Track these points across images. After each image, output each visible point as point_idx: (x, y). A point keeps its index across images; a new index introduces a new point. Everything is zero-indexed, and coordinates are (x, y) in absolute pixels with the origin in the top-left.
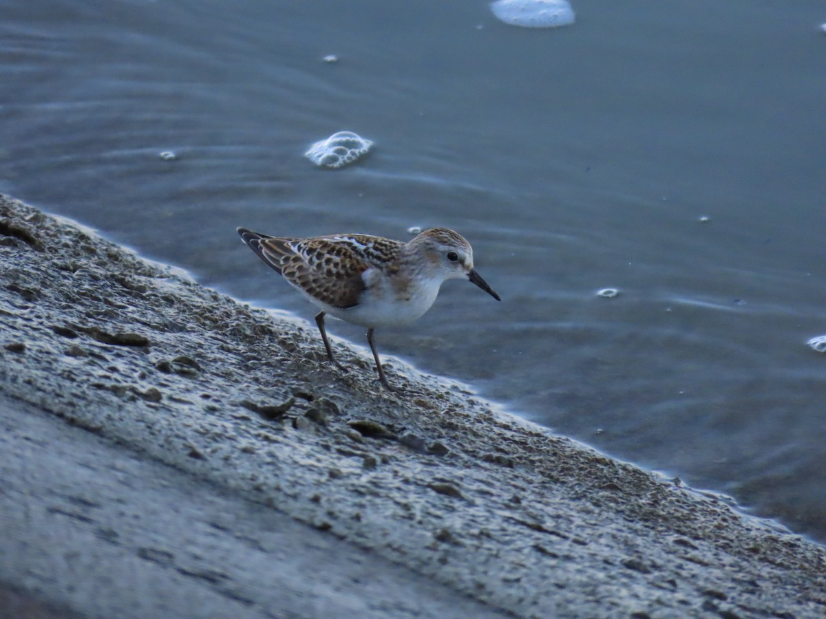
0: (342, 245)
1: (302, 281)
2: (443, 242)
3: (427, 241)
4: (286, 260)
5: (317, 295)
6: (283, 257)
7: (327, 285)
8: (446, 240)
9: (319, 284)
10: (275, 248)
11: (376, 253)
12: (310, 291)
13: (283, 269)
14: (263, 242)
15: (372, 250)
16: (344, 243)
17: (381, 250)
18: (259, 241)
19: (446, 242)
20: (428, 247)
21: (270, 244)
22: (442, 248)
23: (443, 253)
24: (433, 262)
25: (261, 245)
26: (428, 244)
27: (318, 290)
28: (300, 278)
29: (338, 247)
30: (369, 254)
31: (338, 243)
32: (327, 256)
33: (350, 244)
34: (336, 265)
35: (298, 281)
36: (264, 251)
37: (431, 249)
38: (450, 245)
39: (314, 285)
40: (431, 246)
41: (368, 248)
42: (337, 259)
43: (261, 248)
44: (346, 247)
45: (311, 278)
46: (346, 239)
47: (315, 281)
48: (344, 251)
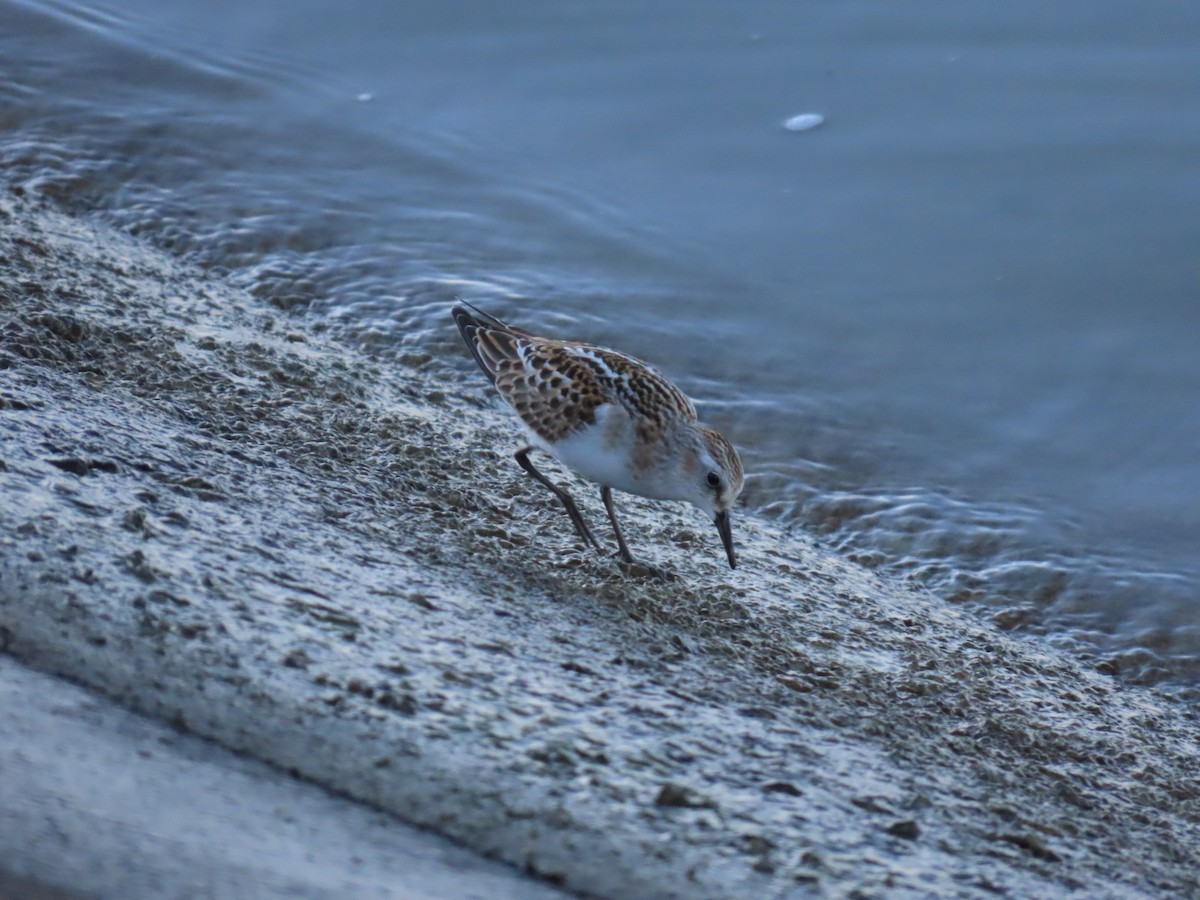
0: (582, 363)
1: (518, 401)
2: (713, 454)
3: (698, 440)
4: (505, 366)
5: (533, 425)
6: (501, 362)
7: (548, 415)
8: (718, 453)
9: (538, 411)
10: (496, 343)
11: (631, 393)
12: (526, 417)
13: (498, 378)
14: (482, 333)
15: (626, 385)
16: (586, 360)
17: (641, 394)
18: (477, 330)
19: (716, 455)
20: (693, 446)
21: (490, 337)
22: (707, 459)
23: (704, 468)
24: (686, 469)
25: (478, 337)
26: (696, 443)
27: (535, 418)
28: (516, 396)
29: (574, 364)
30: (620, 389)
31: (577, 359)
32: (557, 374)
33: (593, 365)
34: (565, 392)
35: (513, 400)
36: (480, 346)
37: (694, 451)
38: (719, 463)
39: (531, 411)
40: (697, 448)
41: (620, 380)
42: (568, 382)
43: (477, 341)
44: (587, 366)
45: (530, 400)
46: (591, 356)
47: (534, 406)
48: (580, 371)
